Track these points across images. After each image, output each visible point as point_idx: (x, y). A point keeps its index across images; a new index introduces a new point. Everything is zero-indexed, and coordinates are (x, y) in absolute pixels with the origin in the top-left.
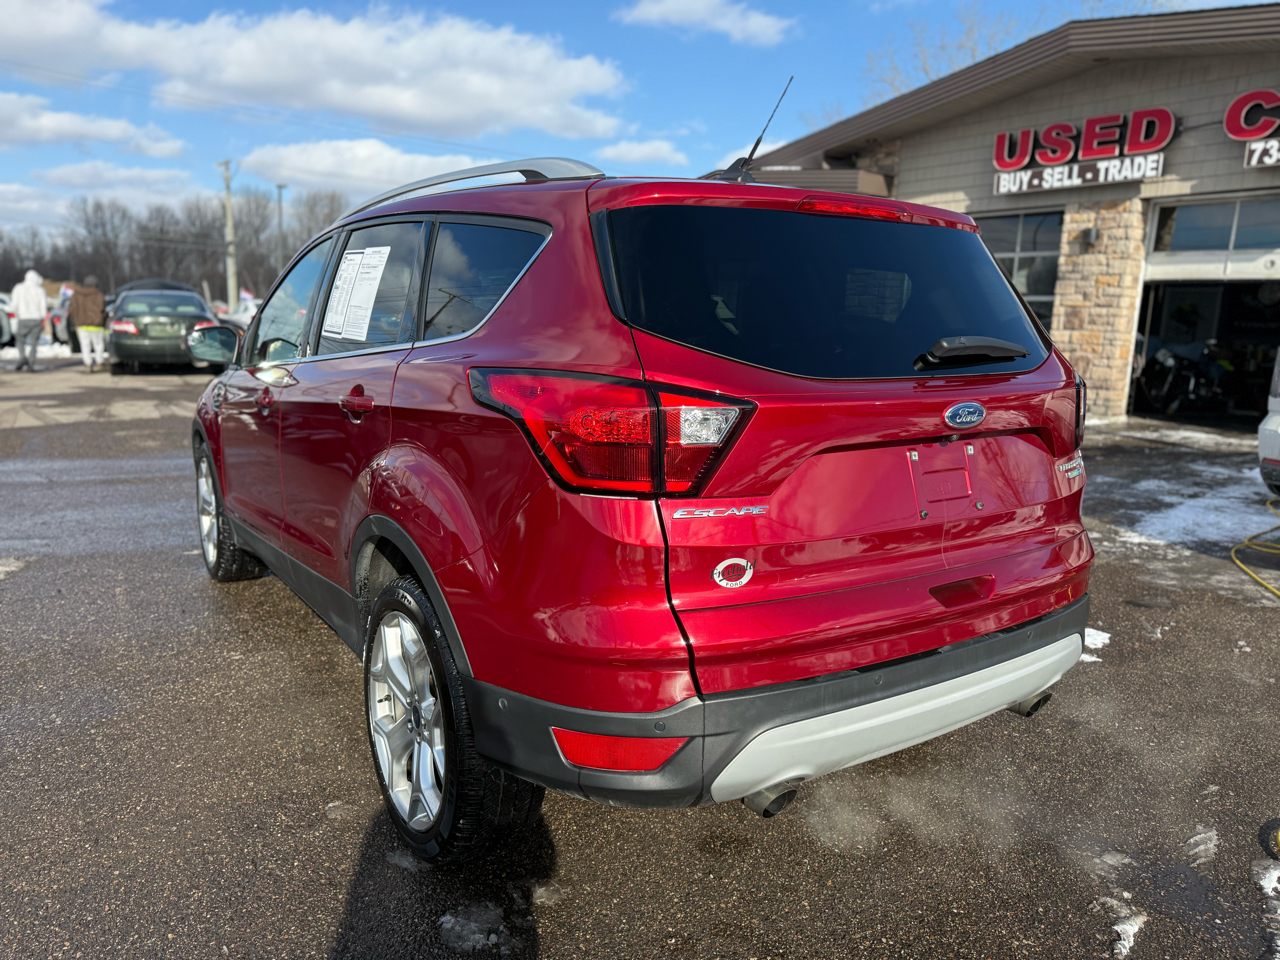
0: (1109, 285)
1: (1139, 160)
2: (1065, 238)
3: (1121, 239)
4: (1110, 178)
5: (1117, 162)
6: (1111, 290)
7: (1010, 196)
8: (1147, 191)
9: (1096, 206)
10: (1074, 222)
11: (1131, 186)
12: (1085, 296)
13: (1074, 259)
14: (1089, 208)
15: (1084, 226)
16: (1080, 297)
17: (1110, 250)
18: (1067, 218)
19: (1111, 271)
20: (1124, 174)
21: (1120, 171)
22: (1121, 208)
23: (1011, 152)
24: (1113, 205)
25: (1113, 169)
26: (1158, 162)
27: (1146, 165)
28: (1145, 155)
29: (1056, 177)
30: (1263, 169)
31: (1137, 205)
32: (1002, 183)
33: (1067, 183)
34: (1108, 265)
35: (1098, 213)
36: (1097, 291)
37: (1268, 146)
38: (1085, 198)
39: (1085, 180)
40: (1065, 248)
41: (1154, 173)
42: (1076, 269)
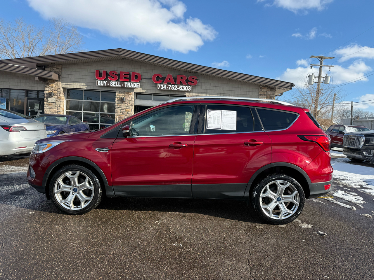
0: (129, 111)
1: (134, 83)
2: (116, 99)
3: (131, 101)
4: (128, 86)
5: (129, 83)
6: (130, 113)
7: (100, 86)
8: (136, 91)
9: (124, 92)
10: (118, 95)
11: (132, 89)
12: (123, 113)
13: (119, 104)
14: (122, 93)
15: (121, 97)
16: (122, 114)
17: (128, 103)
18: (117, 94)
19: (129, 108)
20: (131, 86)
21: (130, 85)
22: (130, 94)
23: (100, 75)
24: (128, 93)
25: (128, 84)
26: (139, 85)
27: (136, 85)
28: (136, 83)
29: (113, 84)
30: (160, 90)
31: (133, 93)
32: (98, 83)
33: (117, 86)
34: (128, 106)
35: (124, 94)
36: (126, 112)
37: (161, 85)
38: (120, 90)
39: (121, 86)
40: (117, 102)
41: (138, 87)
42: (120, 107)
